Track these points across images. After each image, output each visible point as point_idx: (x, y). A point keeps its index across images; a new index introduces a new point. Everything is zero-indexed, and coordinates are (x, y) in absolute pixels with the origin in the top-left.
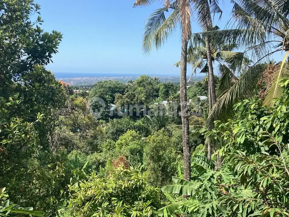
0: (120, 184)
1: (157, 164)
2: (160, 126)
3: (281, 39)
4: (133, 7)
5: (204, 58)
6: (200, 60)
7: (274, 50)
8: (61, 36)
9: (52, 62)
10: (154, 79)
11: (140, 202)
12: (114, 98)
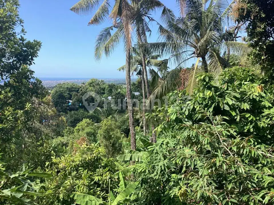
0: (85, 157)
1: (108, 141)
2: (108, 114)
3: (194, 49)
4: (88, 25)
5: (139, 65)
6: (136, 65)
7: (189, 57)
8: (41, 44)
9: (34, 64)
10: (101, 81)
11: (101, 169)
12: (71, 96)
